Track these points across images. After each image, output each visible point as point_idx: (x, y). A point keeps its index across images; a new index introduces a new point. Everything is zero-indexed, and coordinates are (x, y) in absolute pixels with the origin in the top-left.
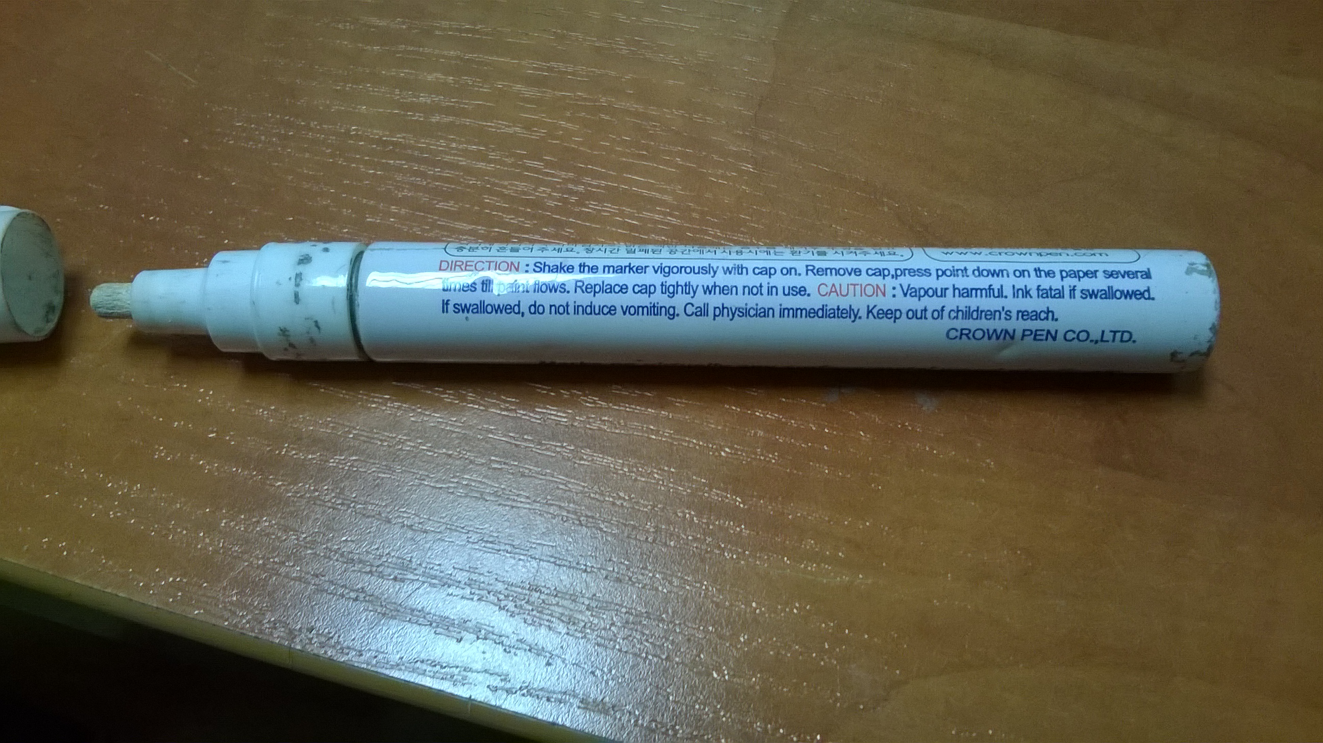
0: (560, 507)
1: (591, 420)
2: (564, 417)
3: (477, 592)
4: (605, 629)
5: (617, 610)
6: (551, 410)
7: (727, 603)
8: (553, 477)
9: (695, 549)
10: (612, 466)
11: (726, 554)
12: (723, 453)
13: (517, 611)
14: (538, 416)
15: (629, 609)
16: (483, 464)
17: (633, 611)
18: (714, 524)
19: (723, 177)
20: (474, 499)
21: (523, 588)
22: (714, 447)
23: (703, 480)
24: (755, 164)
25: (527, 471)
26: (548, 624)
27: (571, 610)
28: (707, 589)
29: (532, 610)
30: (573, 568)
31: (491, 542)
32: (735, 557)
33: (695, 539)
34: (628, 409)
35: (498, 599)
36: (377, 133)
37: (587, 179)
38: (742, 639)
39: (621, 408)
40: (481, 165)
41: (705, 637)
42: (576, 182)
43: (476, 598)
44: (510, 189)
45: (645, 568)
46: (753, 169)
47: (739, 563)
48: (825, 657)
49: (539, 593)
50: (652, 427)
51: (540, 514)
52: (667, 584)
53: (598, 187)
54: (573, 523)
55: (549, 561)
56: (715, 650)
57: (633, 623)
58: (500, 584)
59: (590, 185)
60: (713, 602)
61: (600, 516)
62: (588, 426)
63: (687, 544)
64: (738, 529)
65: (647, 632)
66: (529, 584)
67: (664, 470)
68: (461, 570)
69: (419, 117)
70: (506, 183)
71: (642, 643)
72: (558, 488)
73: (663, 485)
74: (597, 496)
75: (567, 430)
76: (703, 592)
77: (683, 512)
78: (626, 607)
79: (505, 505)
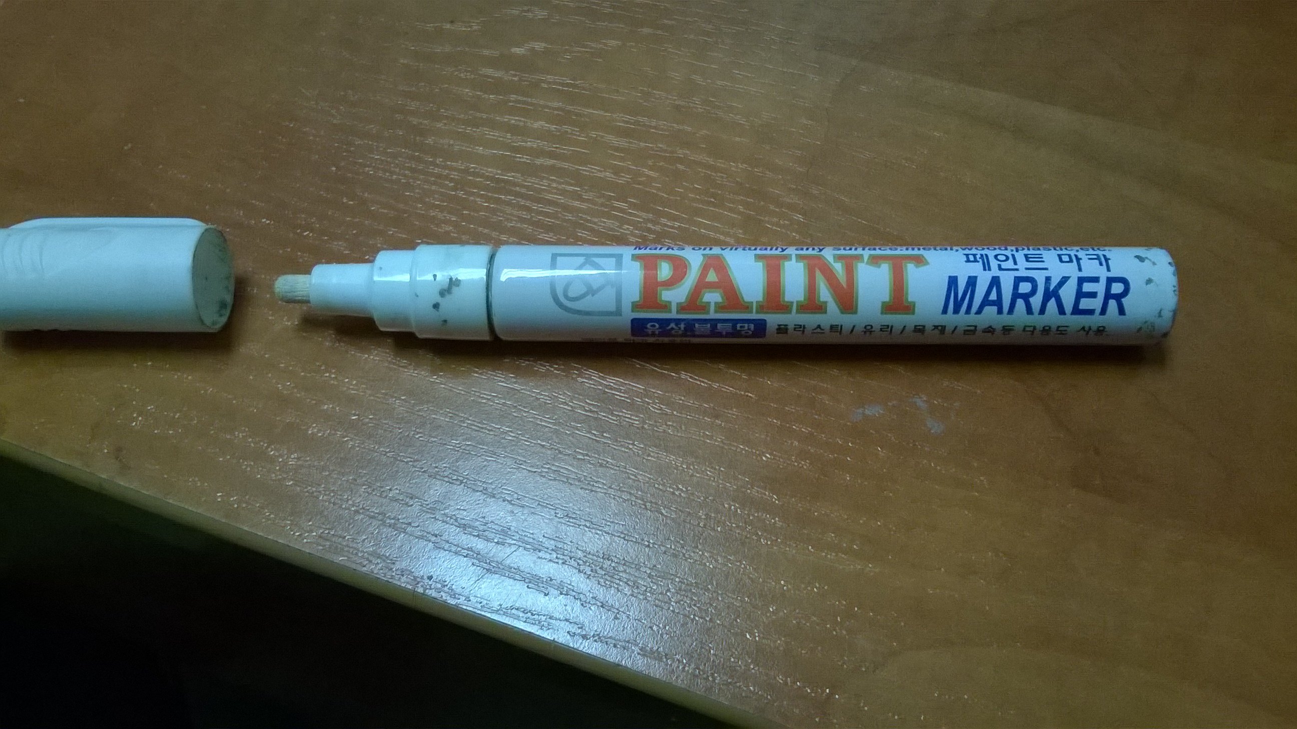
0: (630, 494)
1: (658, 424)
2: (636, 420)
3: (562, 557)
4: (661, 593)
5: (672, 579)
6: (626, 413)
7: (761, 580)
8: (625, 468)
9: (737, 535)
10: (674, 463)
11: (762, 540)
12: (764, 458)
13: (592, 574)
14: (615, 418)
15: (682, 579)
16: (569, 455)
17: (685, 581)
18: (753, 515)
19: (778, 225)
20: (561, 483)
21: (598, 556)
22: (757, 452)
23: (746, 479)
24: (804, 214)
25: (605, 463)
26: (616, 586)
27: (636, 577)
28: (746, 567)
29: (605, 574)
30: (639, 543)
31: (573, 518)
32: (769, 543)
33: (738, 527)
34: (688, 417)
35: (578, 564)
36: (490, 171)
37: (663, 220)
38: (771, 610)
39: (684, 416)
40: (577, 204)
41: (741, 606)
42: (655, 223)
43: (560, 562)
44: (600, 226)
45: (697, 547)
46: (803, 219)
47: (772, 548)
48: (837, 628)
49: (610, 562)
50: (707, 433)
51: (614, 498)
52: (713, 561)
53: (672, 227)
54: (640, 507)
55: (619, 537)
56: (749, 617)
57: (685, 591)
58: (580, 552)
59: (666, 225)
60: (749, 578)
61: (662, 503)
62: (655, 429)
63: (731, 530)
64: (773, 521)
65: (695, 599)
66: (603, 553)
67: (715, 469)
68: (550, 539)
69: (526, 159)
70: (596, 220)
71: (690, 607)
72: (629, 478)
73: (714, 481)
74: (661, 487)
75: (638, 431)
76: (742, 570)
77: (729, 504)
78: (679, 577)
79: (586, 489)
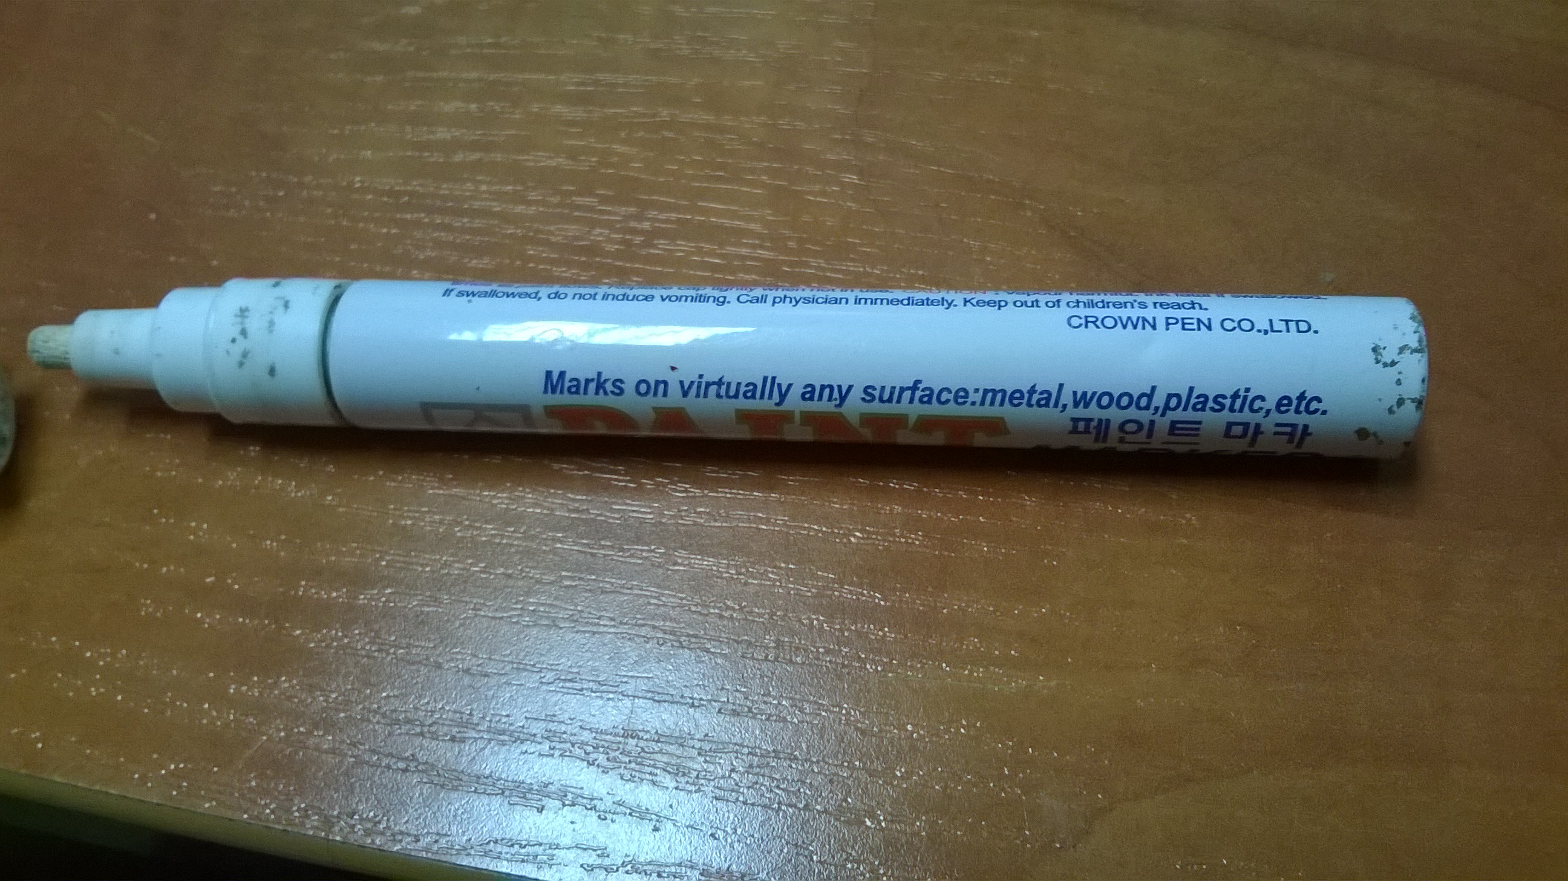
0: (654, 627)
1: (683, 514)
2: (650, 513)
3: (558, 746)
4: (723, 777)
5: (736, 752)
6: (632, 505)
7: (875, 729)
8: (642, 590)
9: (828, 664)
10: (714, 568)
11: (868, 666)
12: (852, 539)
13: (610, 765)
14: (616, 516)
15: (752, 748)
16: (552, 583)
17: (757, 750)
18: (849, 630)
19: (823, 193)
20: (544, 628)
21: (616, 735)
22: (841, 532)
23: (830, 576)
24: (860, 173)
25: (608, 586)
26: (650, 778)
27: (679, 757)
28: (848, 713)
29: (630, 762)
30: (677, 703)
31: (571, 681)
32: (879, 668)
33: (828, 652)
34: (728, 495)
35: (585, 753)
37: (652, 214)
38: (898, 774)
39: (720, 495)
40: (520, 209)
41: (851, 776)
42: (639, 218)
43: (557, 753)
44: (559, 235)
45: (769, 695)
46: (859, 180)
47: (885, 676)
48: (1006, 786)
49: (636, 740)
50: (760, 515)
51: (629, 639)
52: (797, 712)
53: (667, 221)
54: (672, 646)
55: (645, 698)
56: (865, 791)
57: (758, 766)
58: (586, 733)
59: (659, 220)
60: (857, 729)
61: (705, 634)
62: (680, 521)
63: (818, 659)
64: (880, 633)
65: (777, 777)
66: (623, 729)
67: (781, 568)
68: (536, 719)
69: (438, 157)
70: (552, 228)
71: (772, 791)
72: (649, 604)
73: (781, 586)
74: (699, 609)
75: (654, 529)
76: (844, 718)
77: (809, 618)
78: (748, 747)
79: (585, 632)
